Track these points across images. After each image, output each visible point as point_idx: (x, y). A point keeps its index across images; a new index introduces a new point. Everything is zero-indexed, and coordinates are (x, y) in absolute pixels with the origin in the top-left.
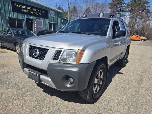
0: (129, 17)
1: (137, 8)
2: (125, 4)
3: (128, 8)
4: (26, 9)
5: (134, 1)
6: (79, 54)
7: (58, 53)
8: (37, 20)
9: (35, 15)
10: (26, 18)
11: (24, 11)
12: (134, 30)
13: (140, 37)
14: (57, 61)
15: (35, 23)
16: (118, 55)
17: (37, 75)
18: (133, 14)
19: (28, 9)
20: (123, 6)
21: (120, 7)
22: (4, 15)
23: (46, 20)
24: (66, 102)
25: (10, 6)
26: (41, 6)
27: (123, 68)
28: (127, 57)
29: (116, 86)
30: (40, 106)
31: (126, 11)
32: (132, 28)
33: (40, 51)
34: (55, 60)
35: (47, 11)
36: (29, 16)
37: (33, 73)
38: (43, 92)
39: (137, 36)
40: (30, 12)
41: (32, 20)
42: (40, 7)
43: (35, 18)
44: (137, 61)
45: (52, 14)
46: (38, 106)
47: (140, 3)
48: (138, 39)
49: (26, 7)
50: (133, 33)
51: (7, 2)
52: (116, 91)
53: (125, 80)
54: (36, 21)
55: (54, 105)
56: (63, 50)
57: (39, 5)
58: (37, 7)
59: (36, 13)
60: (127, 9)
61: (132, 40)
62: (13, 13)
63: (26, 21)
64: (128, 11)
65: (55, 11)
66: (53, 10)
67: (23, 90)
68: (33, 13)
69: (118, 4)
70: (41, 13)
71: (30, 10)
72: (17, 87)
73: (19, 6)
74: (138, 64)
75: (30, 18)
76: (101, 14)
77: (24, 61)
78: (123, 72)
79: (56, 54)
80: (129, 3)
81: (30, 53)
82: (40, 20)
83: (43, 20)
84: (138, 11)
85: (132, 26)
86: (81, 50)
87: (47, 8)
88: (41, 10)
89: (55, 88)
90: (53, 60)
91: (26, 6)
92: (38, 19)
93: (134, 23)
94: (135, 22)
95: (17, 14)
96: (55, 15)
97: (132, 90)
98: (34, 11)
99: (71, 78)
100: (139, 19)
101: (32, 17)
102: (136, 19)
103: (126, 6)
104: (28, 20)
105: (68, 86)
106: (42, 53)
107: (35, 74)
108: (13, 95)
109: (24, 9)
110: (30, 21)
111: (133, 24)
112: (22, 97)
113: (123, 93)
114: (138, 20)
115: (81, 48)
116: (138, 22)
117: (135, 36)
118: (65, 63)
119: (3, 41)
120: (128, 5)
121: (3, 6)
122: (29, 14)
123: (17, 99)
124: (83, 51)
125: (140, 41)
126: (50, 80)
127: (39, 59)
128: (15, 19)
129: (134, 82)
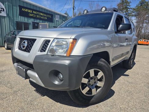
0: (136, 21)
1: (143, 12)
2: (131, 9)
3: (134, 12)
4: (32, 13)
5: (140, 6)
6: (71, 44)
7: (46, 43)
8: (42, 23)
9: (40, 19)
10: (33, 22)
11: (31, 15)
12: (141, 34)
13: (147, 41)
14: (45, 53)
15: (41, 26)
16: (123, 54)
17: (24, 70)
18: (139, 19)
19: (34, 14)
20: (129, 11)
21: (125, 12)
22: (12, 19)
23: (51, 23)
24: (59, 104)
25: (18, 10)
26: (47, 10)
27: (129, 70)
28: (134, 58)
29: (121, 89)
30: (27, 107)
31: (132, 16)
32: (139, 32)
33: (28, 43)
34: (42, 52)
35: (52, 15)
36: (35, 19)
37: (21, 67)
38: (35, 92)
39: (144, 40)
40: (36, 16)
41: (38, 23)
42: (46, 12)
43: (41, 21)
44: (145, 64)
45: (57, 18)
46: (25, 108)
47: (147, 7)
48: (145, 43)
49: (32, 12)
50: (139, 37)
51: (15, 7)
52: (120, 94)
53: (132, 83)
54: (41, 25)
55: (44, 107)
56: (52, 40)
57: (45, 9)
58: (43, 11)
59: (42, 17)
60: (133, 14)
61: (138, 44)
62: (20, 17)
63: (32, 24)
64: (134, 16)
65: (60, 15)
66: (58, 14)
67: (15, 89)
68: (39, 17)
69: (123, 8)
70: (47, 17)
71: (36, 15)
72: (9, 85)
73: (26, 10)
74: (146, 67)
75: (36, 21)
76: (104, 9)
77: (14, 55)
78: (129, 74)
79: (44, 44)
80: (135, 8)
81: (20, 46)
82: (45, 23)
83: (48, 24)
84: (145, 15)
85: (139, 31)
86: (74, 39)
87: (52, 12)
88: (47, 14)
89: (43, 85)
90: (41, 51)
91: (33, 10)
92: (44, 23)
93: (140, 27)
94: (142, 26)
95: (23, 18)
96: (60, 19)
97: (140, 94)
98: (40, 15)
99: (61, 74)
100: (146, 23)
101: (38, 21)
102: (143, 23)
103: (132, 10)
104: (34, 23)
105: (57, 83)
106: (30, 44)
107: (22, 68)
108: (2, 93)
109: (30, 13)
110: (36, 25)
111: (139, 29)
112: (11, 96)
113: (129, 98)
114: (145, 25)
115: (73, 37)
116: (145, 26)
117: (142, 40)
118: (53, 55)
119: (9, 43)
120: (134, 9)
121: (12, 11)
122: (35, 18)
123: (5, 98)
124: (75, 40)
125: (147, 45)
126: (37, 76)
127: (27, 52)
128: (22, 23)
129: (143, 85)
